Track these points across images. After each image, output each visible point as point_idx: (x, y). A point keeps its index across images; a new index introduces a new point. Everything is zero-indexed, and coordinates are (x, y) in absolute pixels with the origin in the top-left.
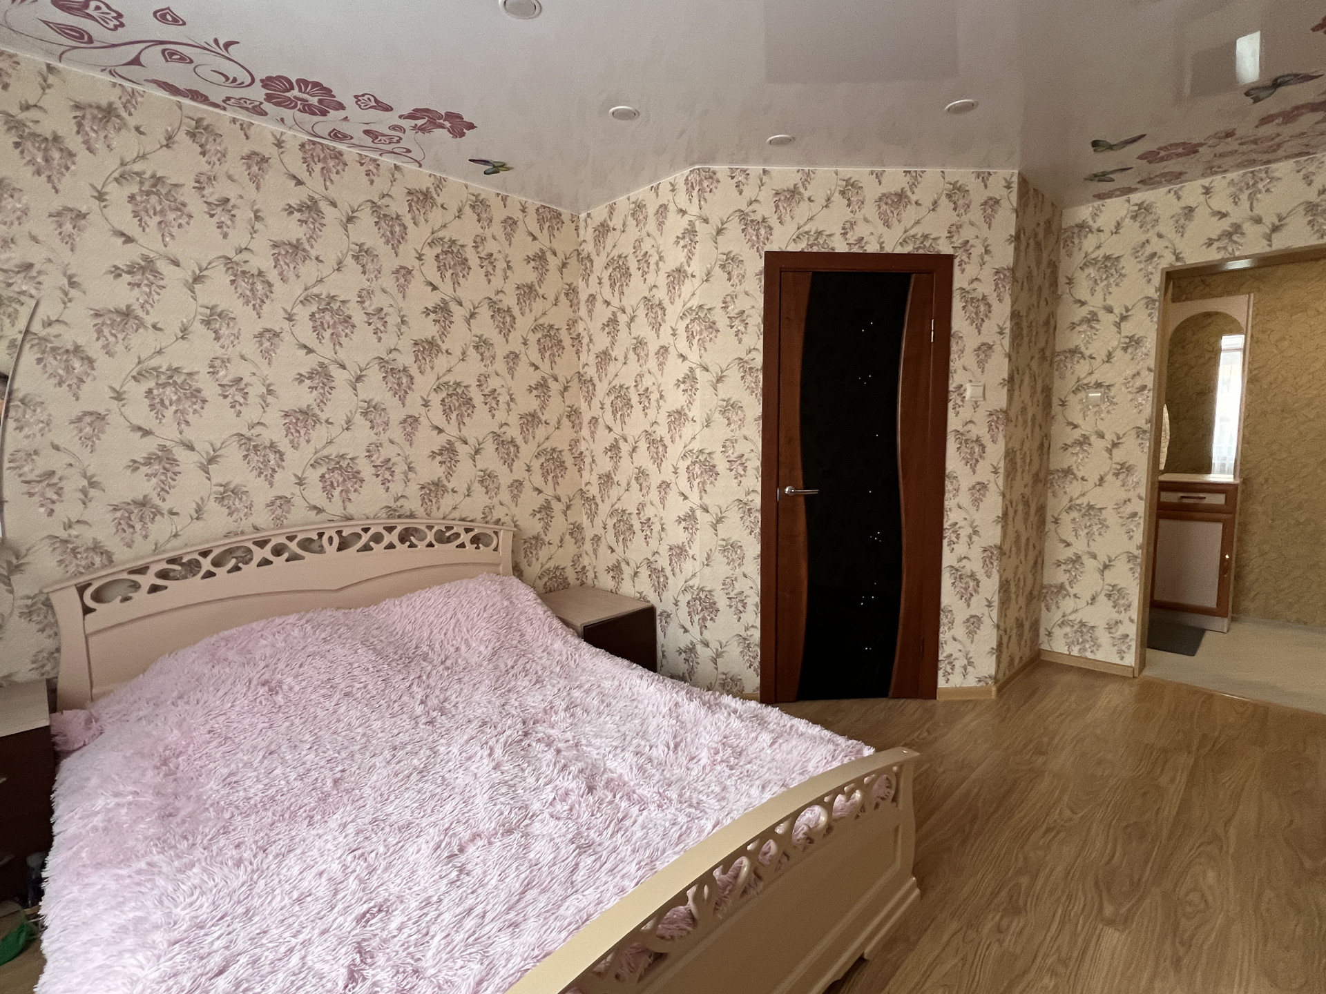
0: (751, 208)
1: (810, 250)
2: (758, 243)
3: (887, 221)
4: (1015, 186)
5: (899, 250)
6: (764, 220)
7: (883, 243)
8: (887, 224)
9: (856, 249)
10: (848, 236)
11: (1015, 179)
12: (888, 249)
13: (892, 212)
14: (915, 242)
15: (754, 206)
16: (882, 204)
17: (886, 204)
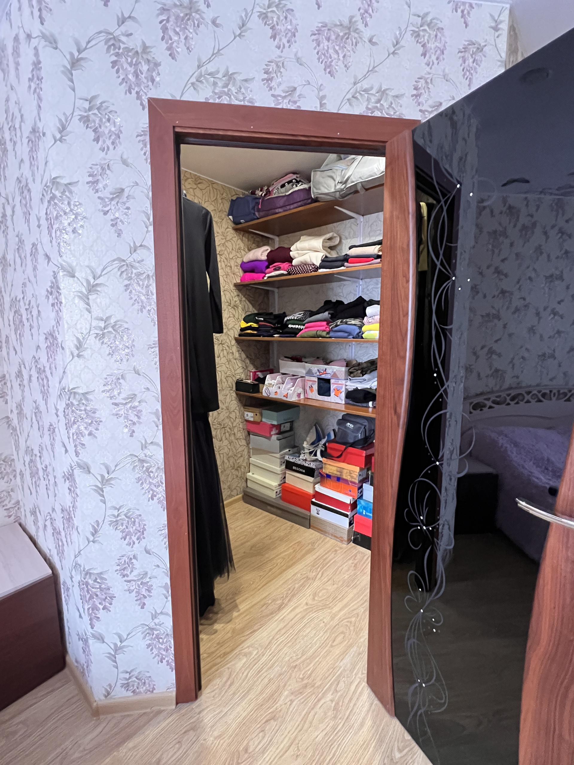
0: (123, 28)
1: (217, 101)
2: (138, 85)
3: (330, 66)
4: (505, 27)
5: (346, 110)
6: (145, 48)
7: (324, 97)
8: (330, 70)
9: (285, 105)
10: (273, 84)
11: (505, 17)
12: (331, 108)
13: (337, 52)
14: (368, 100)
15: (129, 26)
16: (322, 38)
17: (328, 39)
